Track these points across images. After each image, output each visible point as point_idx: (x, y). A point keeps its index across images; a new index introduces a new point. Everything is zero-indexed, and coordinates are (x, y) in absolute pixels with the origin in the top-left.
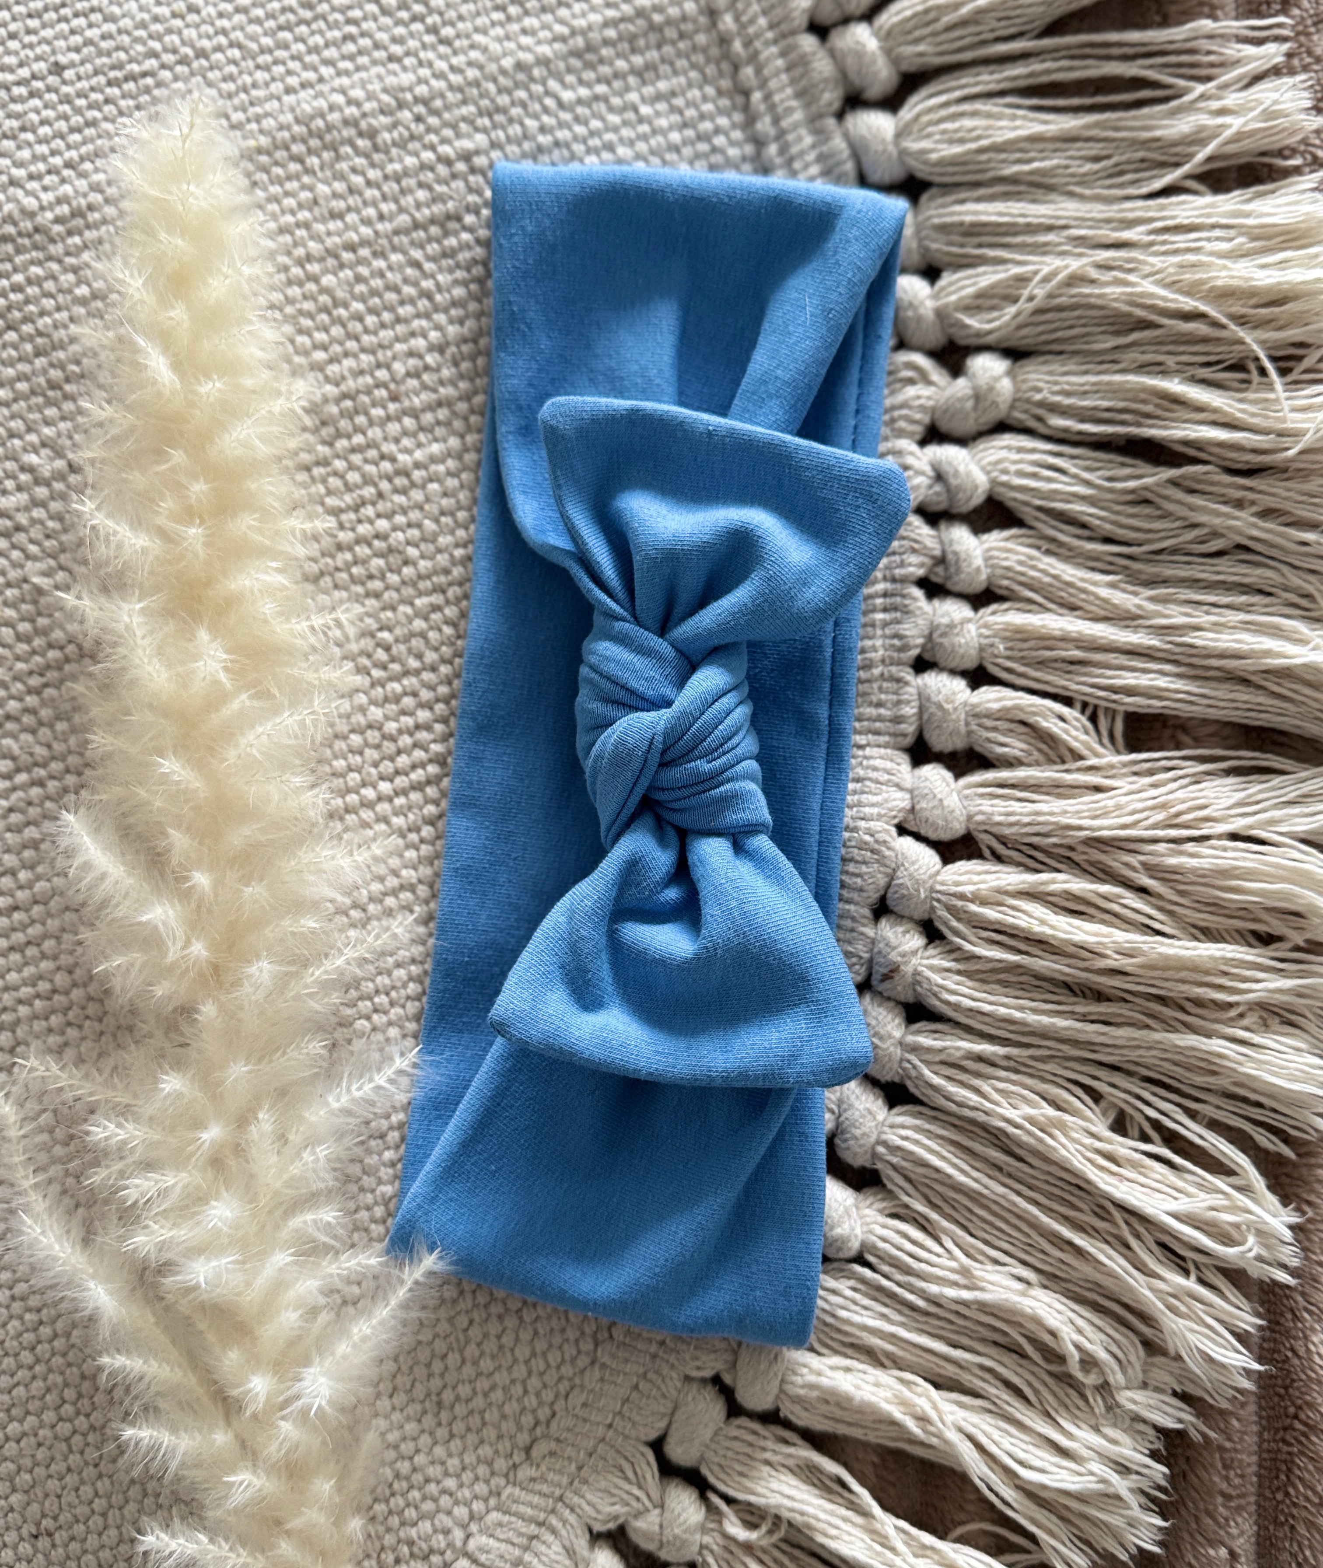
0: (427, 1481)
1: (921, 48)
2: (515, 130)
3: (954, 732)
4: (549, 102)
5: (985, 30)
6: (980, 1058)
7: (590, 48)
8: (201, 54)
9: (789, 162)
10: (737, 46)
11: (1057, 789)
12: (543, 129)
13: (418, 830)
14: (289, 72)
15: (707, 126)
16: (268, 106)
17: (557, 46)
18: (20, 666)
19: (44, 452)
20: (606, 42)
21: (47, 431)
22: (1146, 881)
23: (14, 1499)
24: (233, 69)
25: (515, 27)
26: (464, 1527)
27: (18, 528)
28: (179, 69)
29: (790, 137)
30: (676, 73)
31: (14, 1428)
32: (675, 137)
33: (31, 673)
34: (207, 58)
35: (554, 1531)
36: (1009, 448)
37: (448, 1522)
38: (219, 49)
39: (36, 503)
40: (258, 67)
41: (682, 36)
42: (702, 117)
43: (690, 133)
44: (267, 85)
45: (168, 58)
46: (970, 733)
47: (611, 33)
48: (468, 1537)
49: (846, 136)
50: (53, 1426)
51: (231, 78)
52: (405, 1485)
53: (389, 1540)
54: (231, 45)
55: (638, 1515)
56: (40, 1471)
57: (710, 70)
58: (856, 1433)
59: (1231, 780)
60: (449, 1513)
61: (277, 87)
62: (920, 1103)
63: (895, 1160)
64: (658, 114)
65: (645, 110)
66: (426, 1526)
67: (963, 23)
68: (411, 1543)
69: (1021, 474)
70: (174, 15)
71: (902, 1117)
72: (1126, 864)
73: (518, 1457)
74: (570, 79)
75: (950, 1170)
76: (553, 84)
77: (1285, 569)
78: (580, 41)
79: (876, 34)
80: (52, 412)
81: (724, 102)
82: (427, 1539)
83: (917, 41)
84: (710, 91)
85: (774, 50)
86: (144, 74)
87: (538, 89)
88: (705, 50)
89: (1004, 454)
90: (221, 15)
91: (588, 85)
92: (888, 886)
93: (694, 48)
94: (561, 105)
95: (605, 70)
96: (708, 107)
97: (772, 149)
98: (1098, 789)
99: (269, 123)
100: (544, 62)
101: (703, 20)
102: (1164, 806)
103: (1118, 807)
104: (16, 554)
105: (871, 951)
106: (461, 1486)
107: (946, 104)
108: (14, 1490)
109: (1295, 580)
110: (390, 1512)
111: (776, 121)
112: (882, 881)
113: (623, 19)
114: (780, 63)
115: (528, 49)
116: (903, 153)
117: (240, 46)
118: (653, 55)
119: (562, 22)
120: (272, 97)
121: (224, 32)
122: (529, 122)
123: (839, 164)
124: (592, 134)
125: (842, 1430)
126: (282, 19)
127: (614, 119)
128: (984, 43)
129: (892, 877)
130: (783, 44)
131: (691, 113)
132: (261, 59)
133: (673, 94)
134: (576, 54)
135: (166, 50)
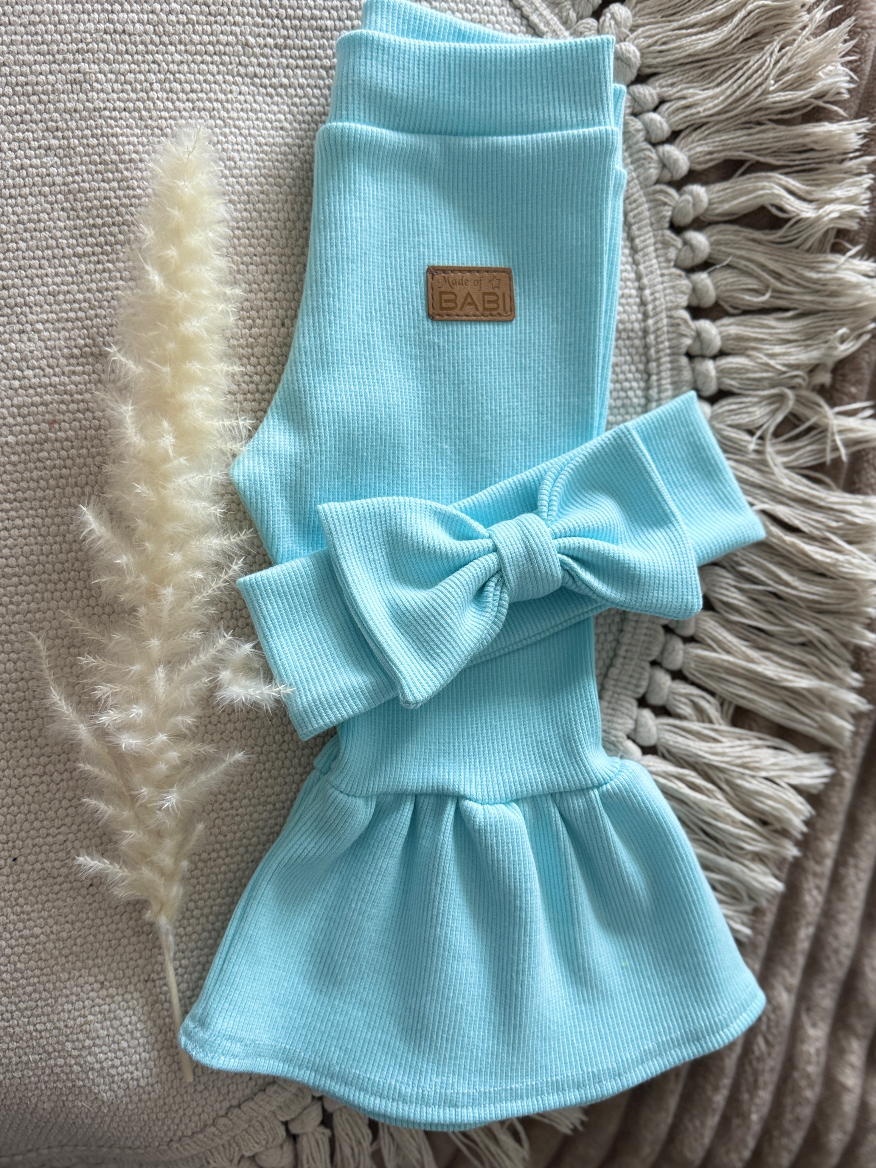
10: (652, 351)
23: (140, 962)
79: (717, 368)
85: (668, 359)
102: (742, 757)
103: (724, 752)
108: (141, 958)
114: (669, 366)
130: (673, 357)
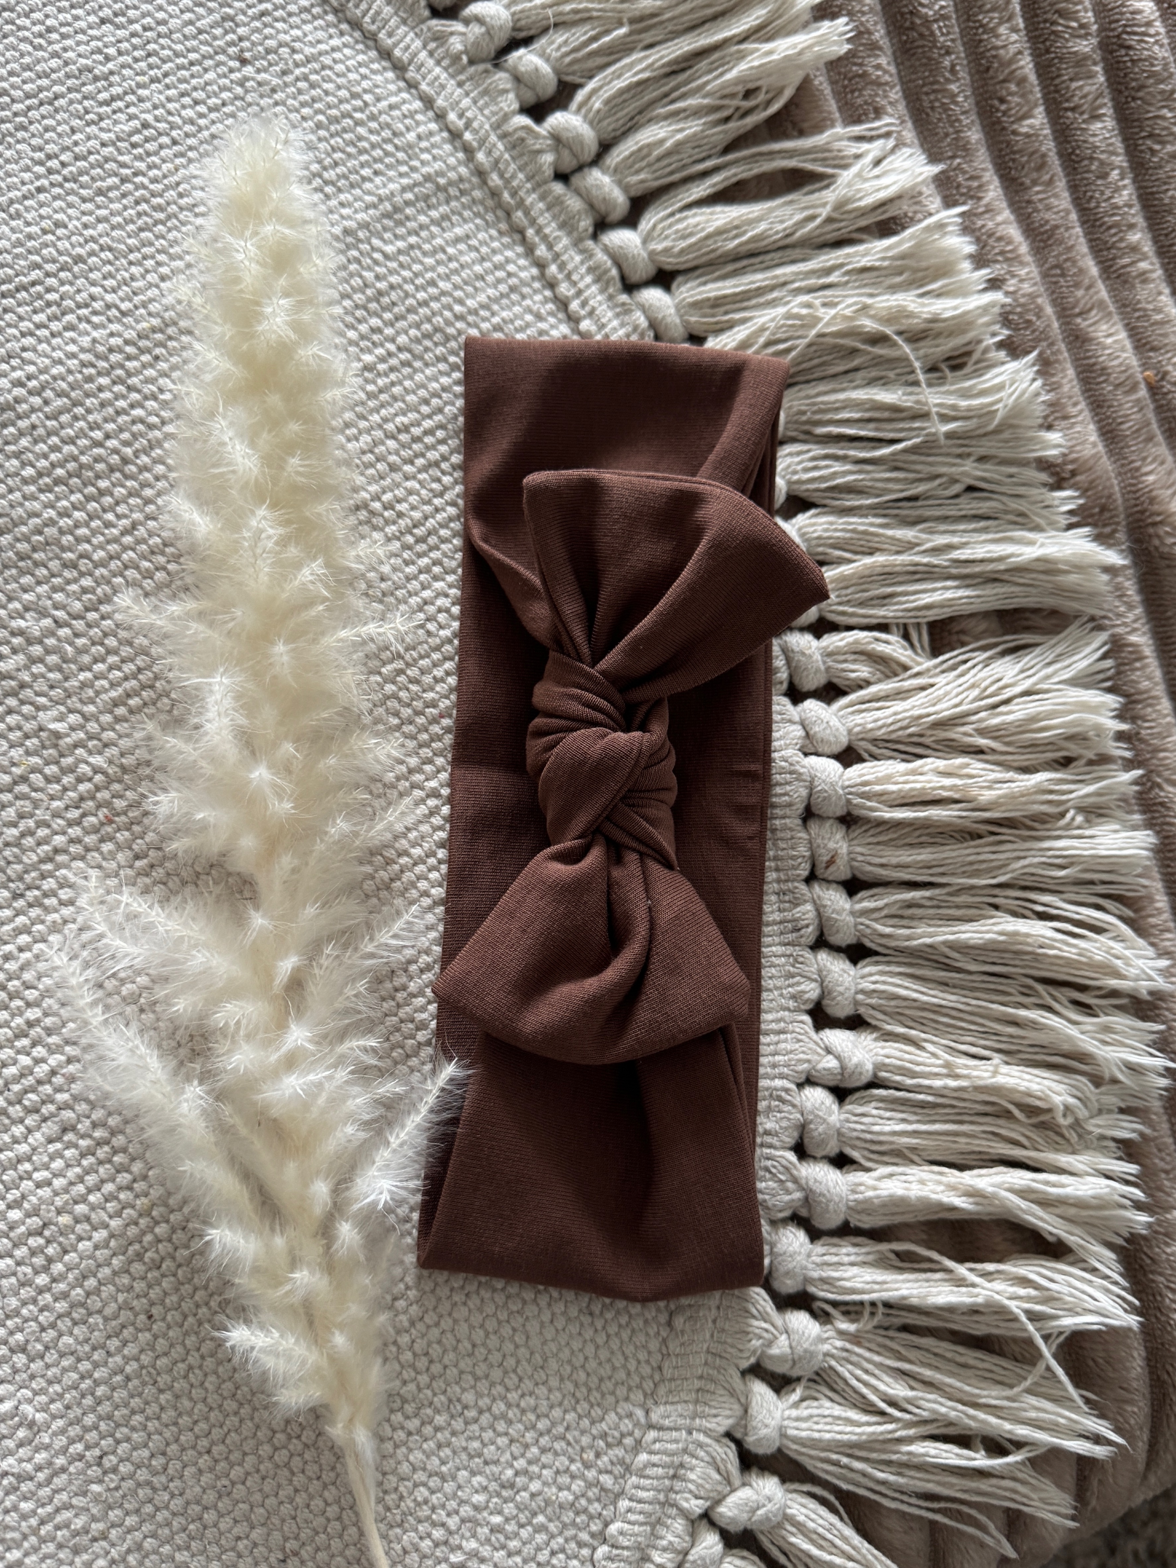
0: (601, 1380)
1: (642, 176)
2: (356, 282)
3: (817, 670)
4: (376, 255)
5: (686, 156)
6: (910, 905)
7: (397, 209)
8: (78, 260)
9: (568, 276)
11: (900, 695)
12: (378, 277)
13: (434, 854)
14: (159, 264)
15: (498, 258)
16: (150, 293)
17: (371, 212)
18: (56, 804)
19: (28, 616)
20: (407, 203)
21: (26, 596)
22: (982, 742)
23: (255, 1535)
24: (109, 268)
25: (333, 203)
26: (643, 1406)
27: (23, 686)
28: (62, 275)
29: (565, 258)
30: (465, 221)
31: (237, 1472)
32: (478, 268)
33: (67, 808)
34: (84, 262)
35: (712, 1380)
36: (790, 454)
37: (628, 1407)
38: (92, 253)
39: (33, 661)
40: (131, 263)
41: (462, 193)
42: (494, 251)
43: (488, 265)
44: (143, 277)
45: (50, 267)
46: (828, 669)
47: (409, 196)
48: (647, 1412)
49: (606, 250)
50: (271, 1458)
51: (110, 275)
52: (584, 1390)
53: (585, 1440)
54: (102, 249)
55: (770, 1344)
56: (271, 1501)
57: (490, 217)
58: (909, 1218)
59: (1007, 658)
60: (627, 1399)
61: (152, 278)
62: (877, 953)
63: (873, 1001)
64: (461, 252)
65: (451, 250)
66: (612, 1417)
67: (669, 154)
68: (604, 1436)
69: (806, 470)
70: (45, 232)
71: (868, 968)
72: (966, 734)
73: (664, 1334)
74: (387, 235)
75: (915, 995)
76: (376, 242)
77: (1004, 499)
78: (388, 206)
80: (26, 580)
81: (506, 240)
82: (617, 1427)
83: (638, 172)
84: (493, 232)
86: (33, 284)
87: (365, 247)
88: (482, 202)
89: (789, 460)
90: (86, 226)
91: (402, 238)
92: (810, 795)
93: (474, 201)
94: (386, 256)
95: (412, 225)
96: (496, 244)
97: (553, 269)
98: (923, 688)
99: (154, 307)
100: (365, 226)
101: (475, 180)
102: (973, 686)
103: (946, 694)
104: (26, 709)
105: (811, 849)
106: (629, 1374)
107: (672, 214)
108: (253, 1528)
109: (1014, 505)
110: (580, 1417)
111: (550, 247)
112: (804, 792)
113: (415, 185)
115: (349, 218)
116: (652, 254)
117: (110, 249)
118: (444, 209)
119: (369, 193)
120: (151, 285)
121: (93, 239)
122: (365, 274)
123: (607, 271)
124: (416, 275)
125: (898, 1219)
126: (140, 222)
127: (429, 261)
128: (684, 167)
129: (811, 788)
131: (484, 250)
132: (131, 257)
133: (468, 237)
134: (387, 215)
135: (47, 261)
